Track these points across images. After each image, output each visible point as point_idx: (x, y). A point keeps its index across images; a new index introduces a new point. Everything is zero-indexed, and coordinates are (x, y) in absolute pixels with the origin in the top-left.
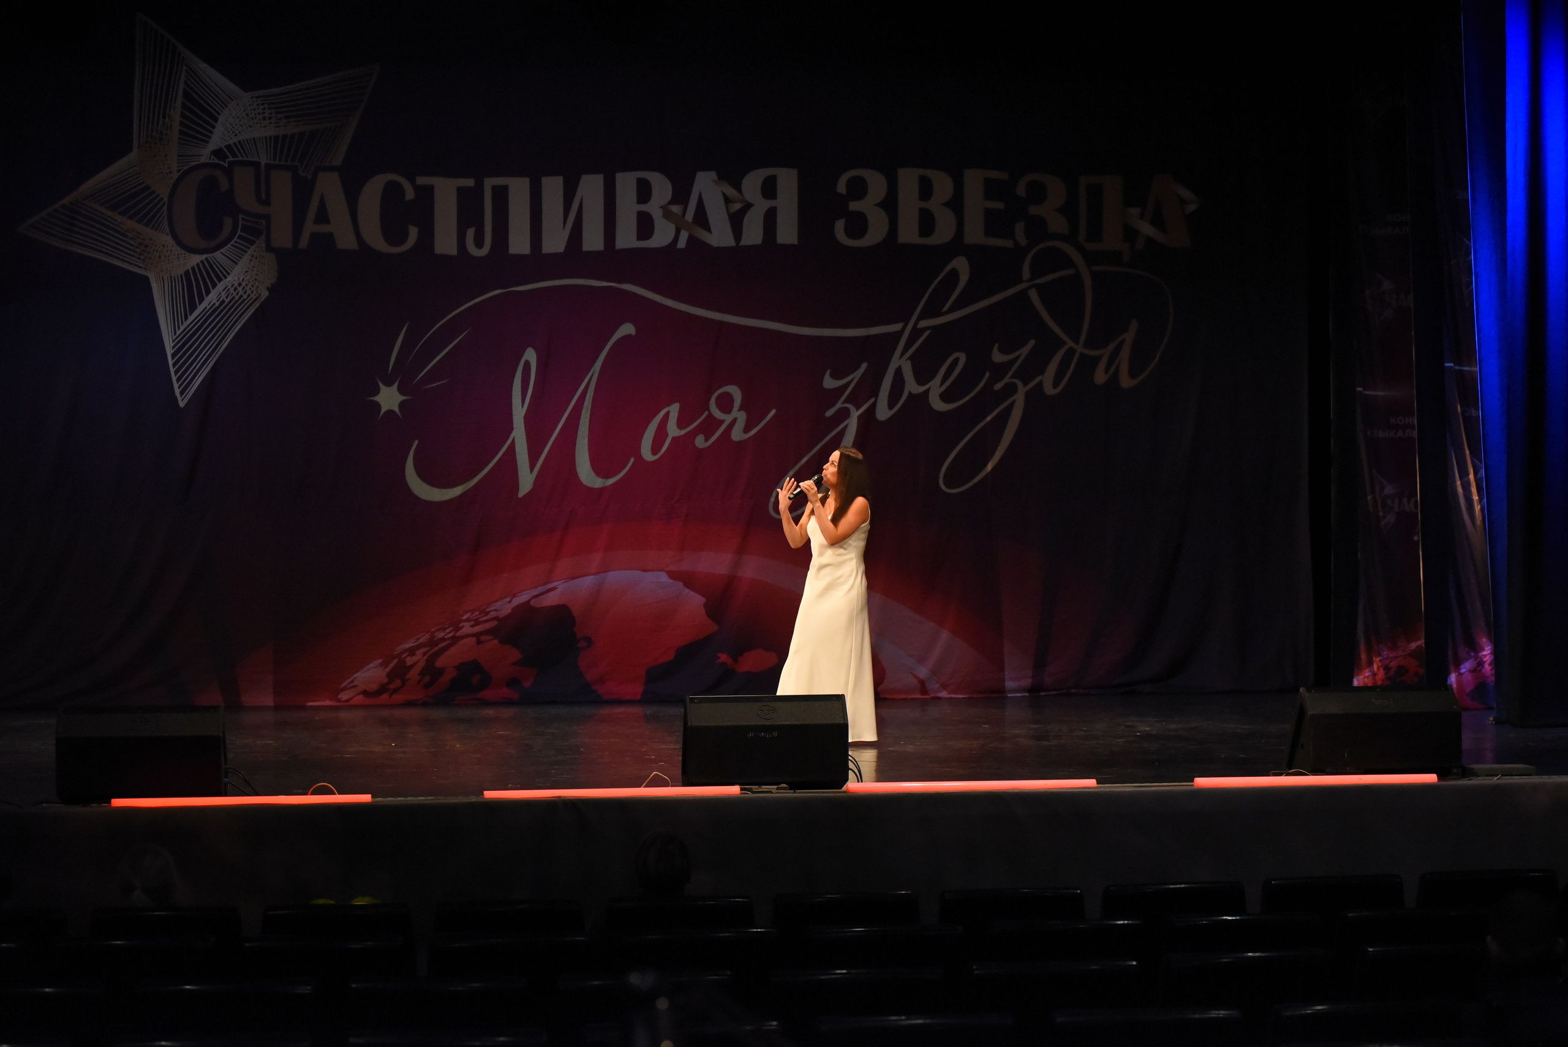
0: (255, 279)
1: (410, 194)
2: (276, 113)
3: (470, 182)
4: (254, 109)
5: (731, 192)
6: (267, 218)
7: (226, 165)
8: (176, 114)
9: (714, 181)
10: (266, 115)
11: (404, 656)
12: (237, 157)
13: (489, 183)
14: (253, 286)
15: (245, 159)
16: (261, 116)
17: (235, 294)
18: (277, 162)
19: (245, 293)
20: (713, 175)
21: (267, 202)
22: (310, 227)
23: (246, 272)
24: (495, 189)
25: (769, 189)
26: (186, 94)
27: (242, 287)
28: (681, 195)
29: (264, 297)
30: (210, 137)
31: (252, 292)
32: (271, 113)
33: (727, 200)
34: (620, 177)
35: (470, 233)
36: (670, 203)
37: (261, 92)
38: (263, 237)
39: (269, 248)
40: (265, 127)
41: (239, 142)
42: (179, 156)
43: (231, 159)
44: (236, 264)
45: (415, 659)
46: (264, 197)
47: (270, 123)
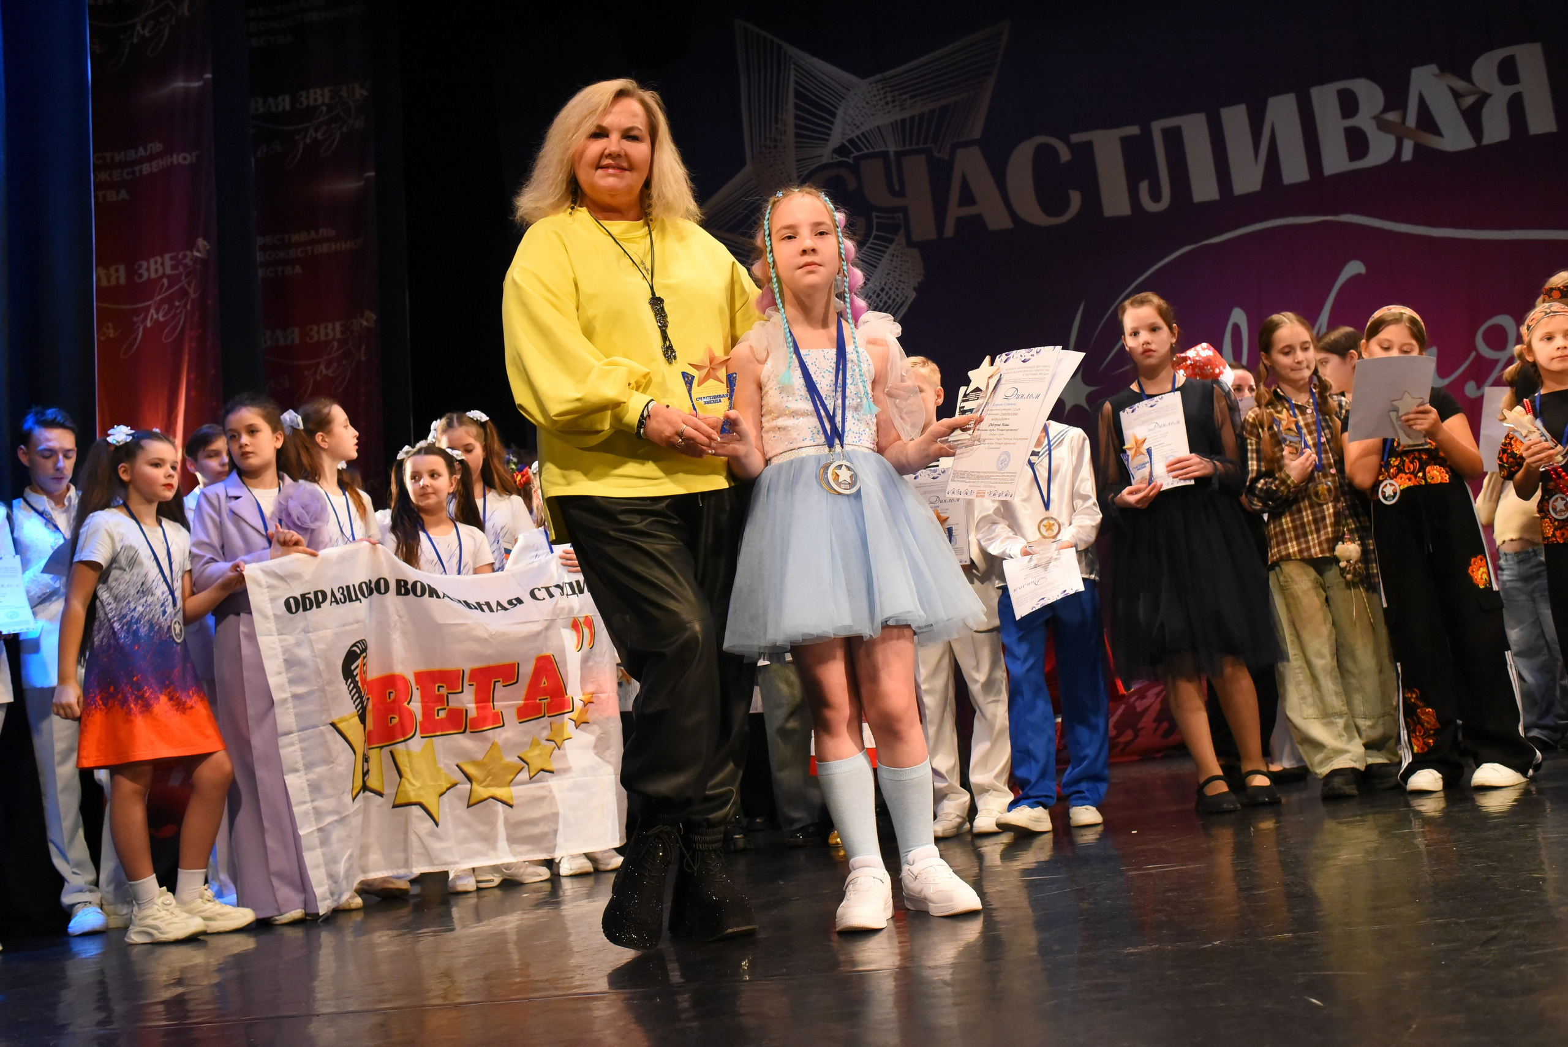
0: (900, 281)
1: (1065, 155)
2: (901, 94)
3: (1134, 130)
4: (875, 96)
5: (1460, 85)
6: (904, 210)
7: (851, 161)
8: (789, 117)
9: (1435, 75)
10: (889, 99)
11: (1132, 700)
12: (861, 150)
13: (1157, 127)
14: (897, 289)
15: (871, 150)
16: (883, 102)
17: (878, 300)
18: (908, 148)
19: (889, 298)
20: (1433, 68)
21: (902, 194)
22: (954, 211)
23: (888, 274)
24: (1165, 132)
25: (1508, 72)
26: (798, 95)
27: (884, 293)
28: (1396, 98)
29: (911, 300)
30: (829, 135)
31: (897, 296)
32: (894, 96)
33: (1457, 95)
34: (1315, 92)
35: (1144, 187)
36: (1386, 109)
37: (878, 76)
38: (902, 230)
39: (910, 244)
40: (889, 112)
41: (863, 134)
42: (798, 161)
43: (856, 154)
44: (875, 267)
45: (1146, 702)
46: (897, 188)
47: (895, 107)
